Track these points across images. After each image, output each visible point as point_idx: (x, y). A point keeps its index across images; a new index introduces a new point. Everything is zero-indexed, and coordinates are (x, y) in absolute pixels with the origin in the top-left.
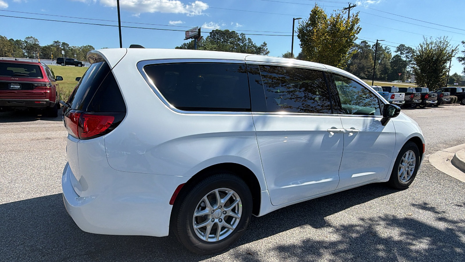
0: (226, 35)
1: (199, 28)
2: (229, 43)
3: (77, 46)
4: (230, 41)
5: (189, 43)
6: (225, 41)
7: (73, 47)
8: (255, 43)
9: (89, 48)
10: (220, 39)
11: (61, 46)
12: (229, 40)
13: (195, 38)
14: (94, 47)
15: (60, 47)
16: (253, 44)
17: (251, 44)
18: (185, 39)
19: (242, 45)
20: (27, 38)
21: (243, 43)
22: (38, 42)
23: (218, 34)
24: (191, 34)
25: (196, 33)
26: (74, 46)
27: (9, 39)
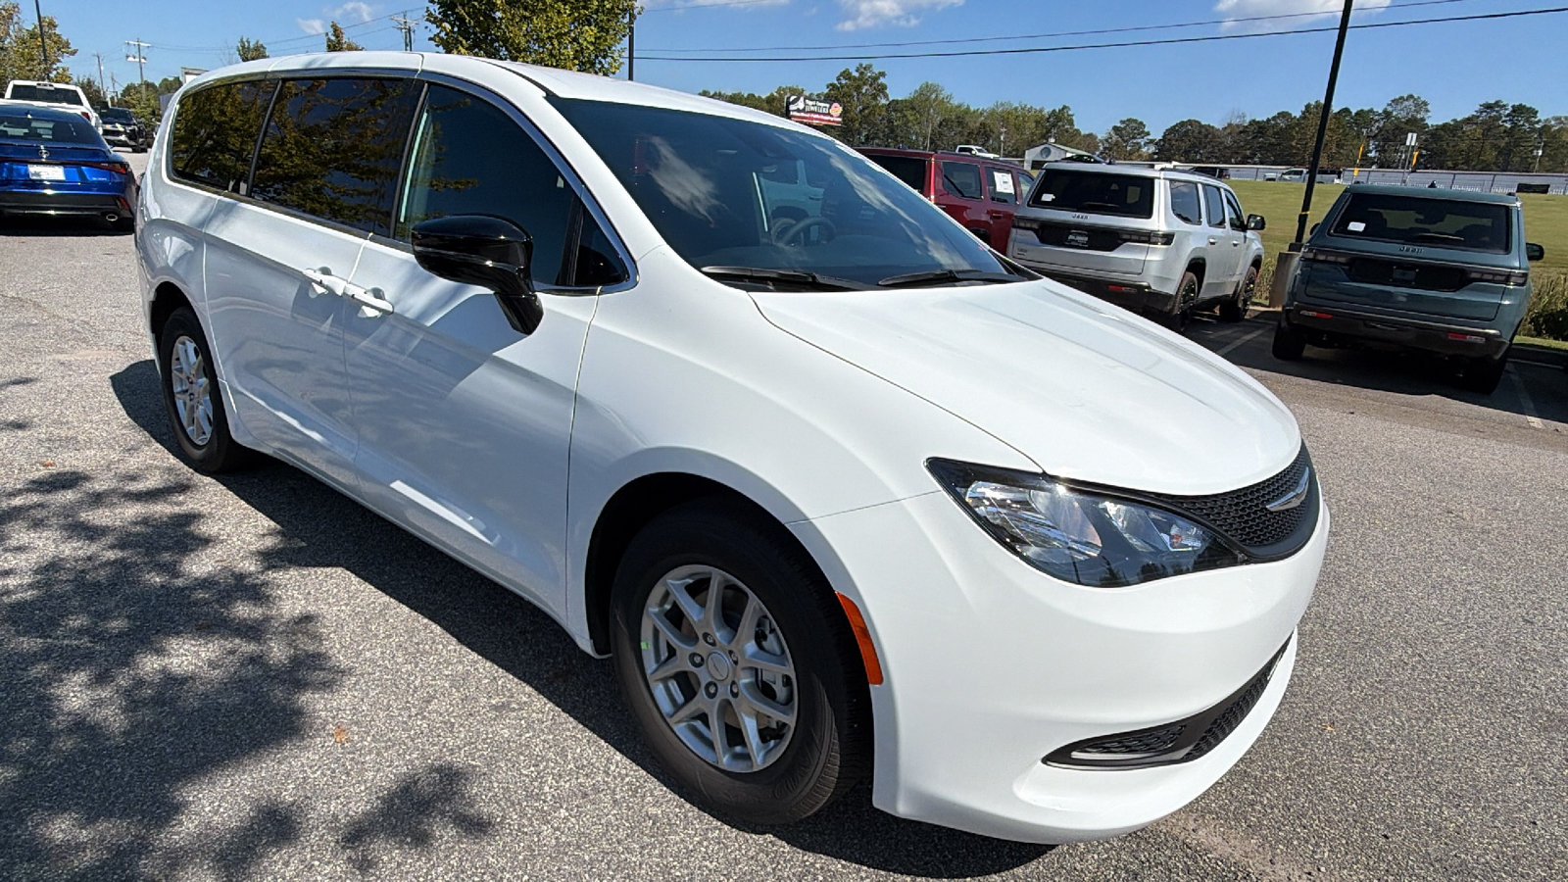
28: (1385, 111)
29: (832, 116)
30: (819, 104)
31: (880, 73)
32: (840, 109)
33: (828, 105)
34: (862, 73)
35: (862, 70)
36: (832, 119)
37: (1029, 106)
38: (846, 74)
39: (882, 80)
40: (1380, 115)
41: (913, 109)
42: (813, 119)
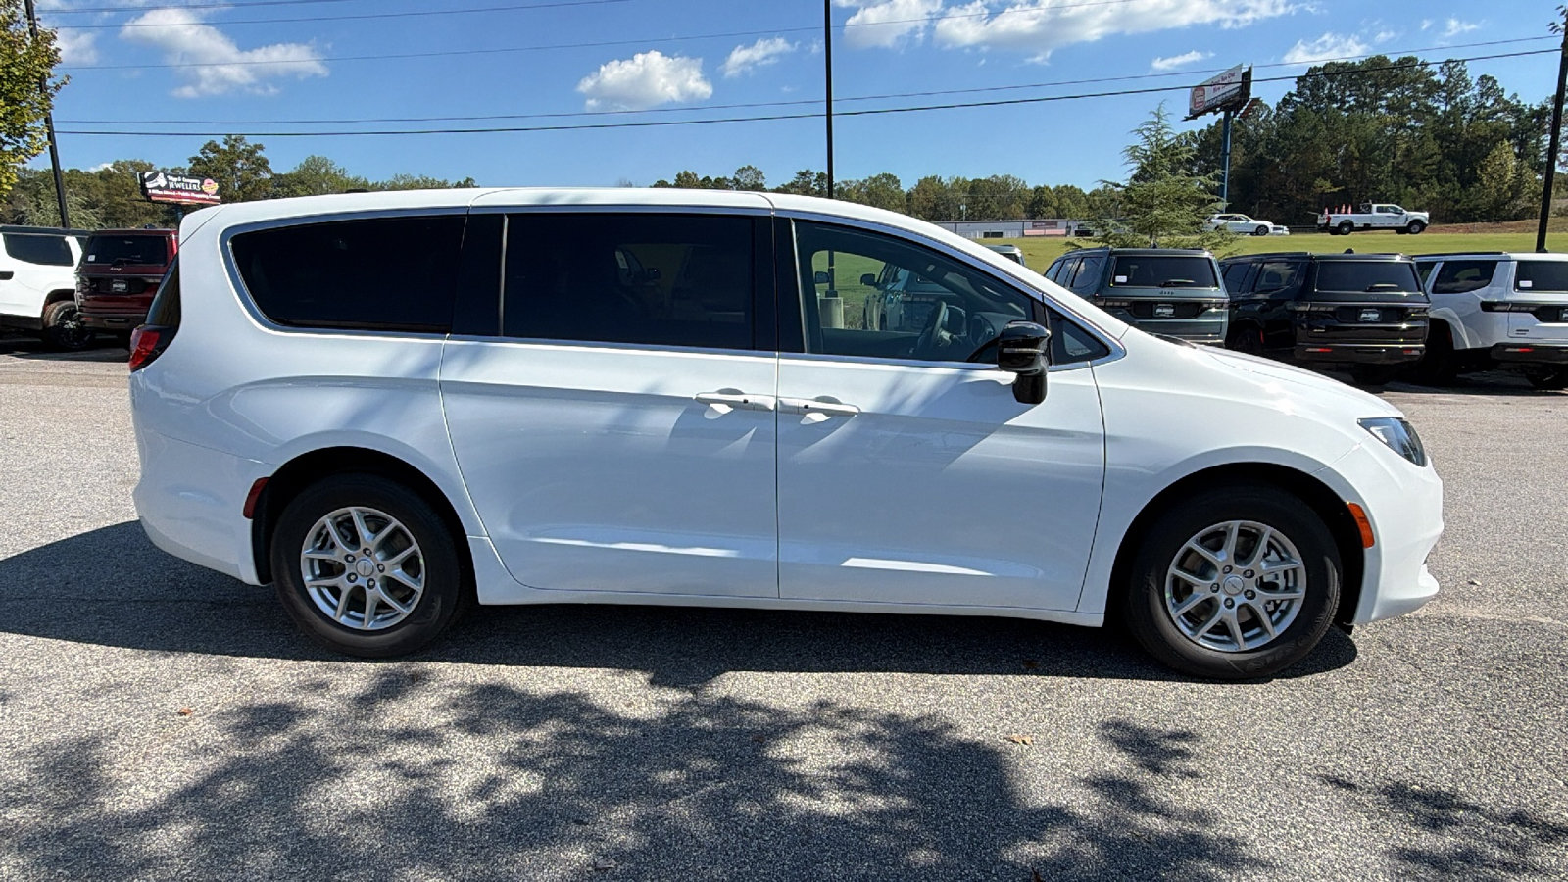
0: (1370, 77)
1: (1243, 70)
2: (1383, 111)
3: (854, 180)
4: (1386, 98)
5: (1206, 128)
6: (1361, 105)
7: (845, 183)
8: (1515, 95)
9: (884, 181)
10: (1343, 97)
11: (814, 183)
12: (1381, 99)
13: (1227, 110)
14: (898, 178)
15: (812, 186)
16: (1506, 97)
17: (1496, 100)
18: (1187, 119)
19: (1444, 112)
20: (739, 170)
21: (1448, 100)
22: (763, 178)
23: (1332, 81)
24: (1210, 95)
25: (1233, 89)
26: (847, 180)
27: (701, 179)
28: (735, 179)
29: (206, 193)
30: (184, 180)
31: (256, 146)
32: (216, 186)
33: (198, 182)
34: (233, 146)
35: (232, 142)
36: (207, 197)
37: (431, 179)
38: (212, 147)
39: (259, 153)
40: (731, 182)
41: (302, 183)
42: (181, 197)
